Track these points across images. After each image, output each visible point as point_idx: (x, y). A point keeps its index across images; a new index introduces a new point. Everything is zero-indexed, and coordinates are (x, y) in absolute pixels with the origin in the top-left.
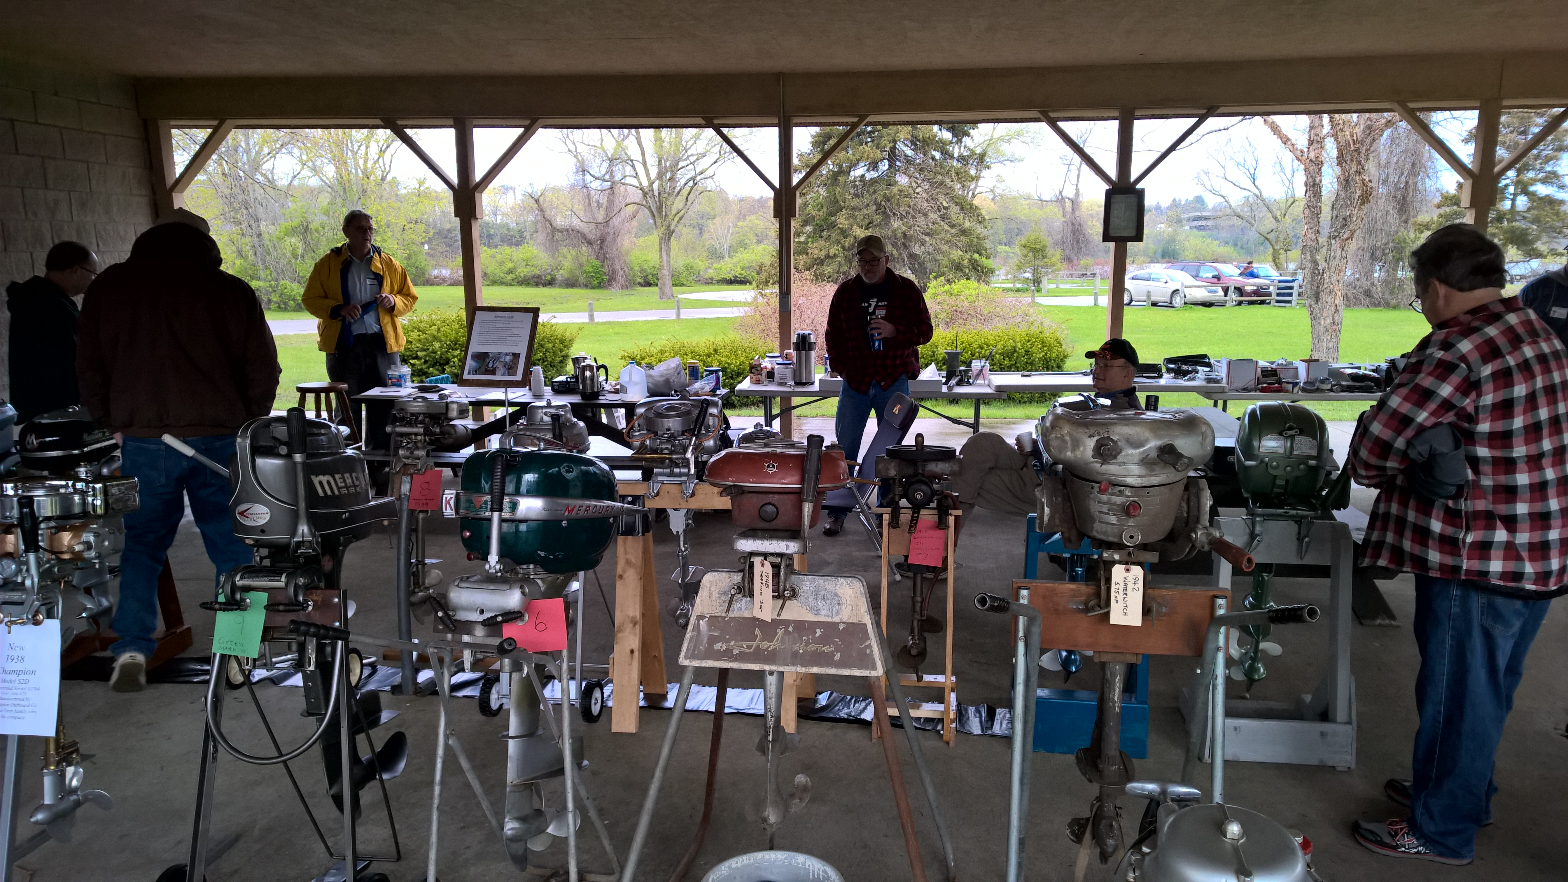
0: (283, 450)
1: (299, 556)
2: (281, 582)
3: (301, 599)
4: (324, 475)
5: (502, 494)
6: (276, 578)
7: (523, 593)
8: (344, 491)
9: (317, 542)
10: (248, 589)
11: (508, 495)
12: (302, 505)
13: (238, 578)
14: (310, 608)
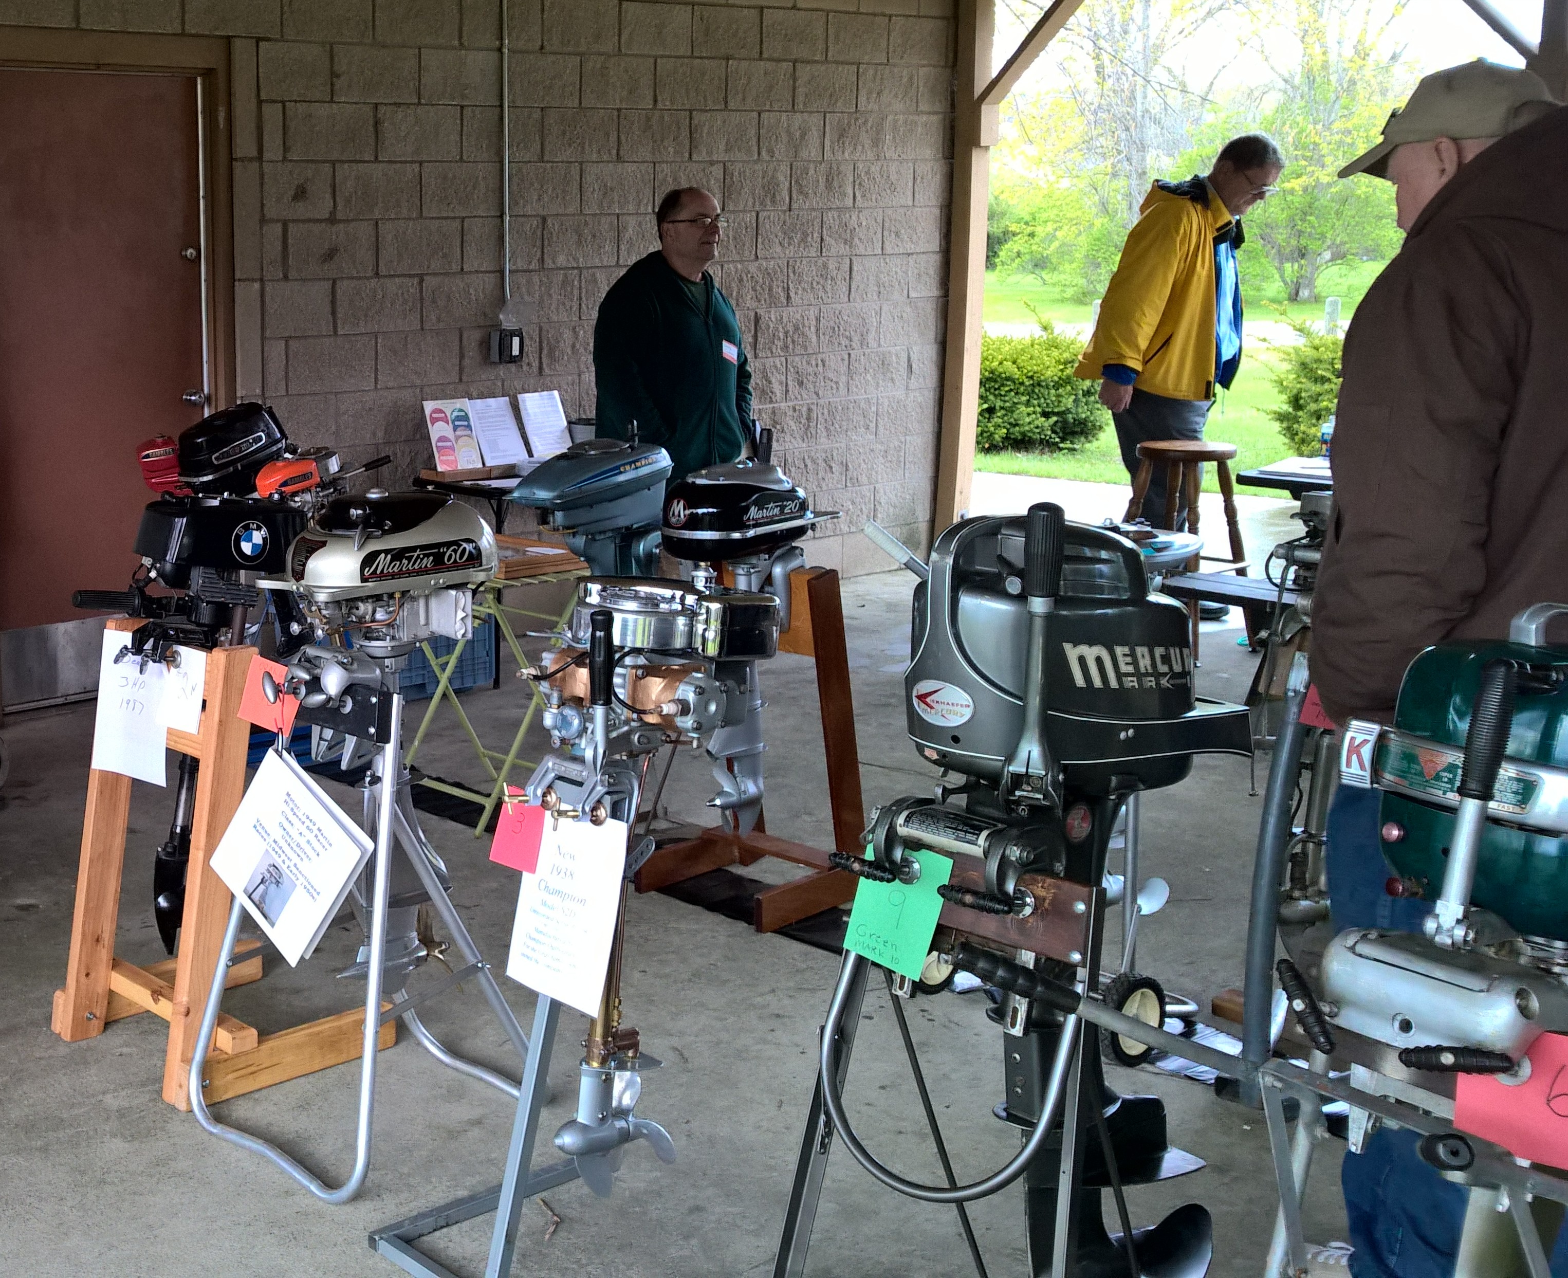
0: (1014, 585)
1: (1018, 802)
2: (976, 846)
3: (1010, 887)
4: (1091, 644)
5: (1497, 756)
6: (969, 837)
7: (1523, 1010)
8: (1131, 682)
9: (1055, 783)
10: (917, 845)
11: (1513, 759)
12: (1035, 702)
13: (901, 820)
14: (1028, 911)
